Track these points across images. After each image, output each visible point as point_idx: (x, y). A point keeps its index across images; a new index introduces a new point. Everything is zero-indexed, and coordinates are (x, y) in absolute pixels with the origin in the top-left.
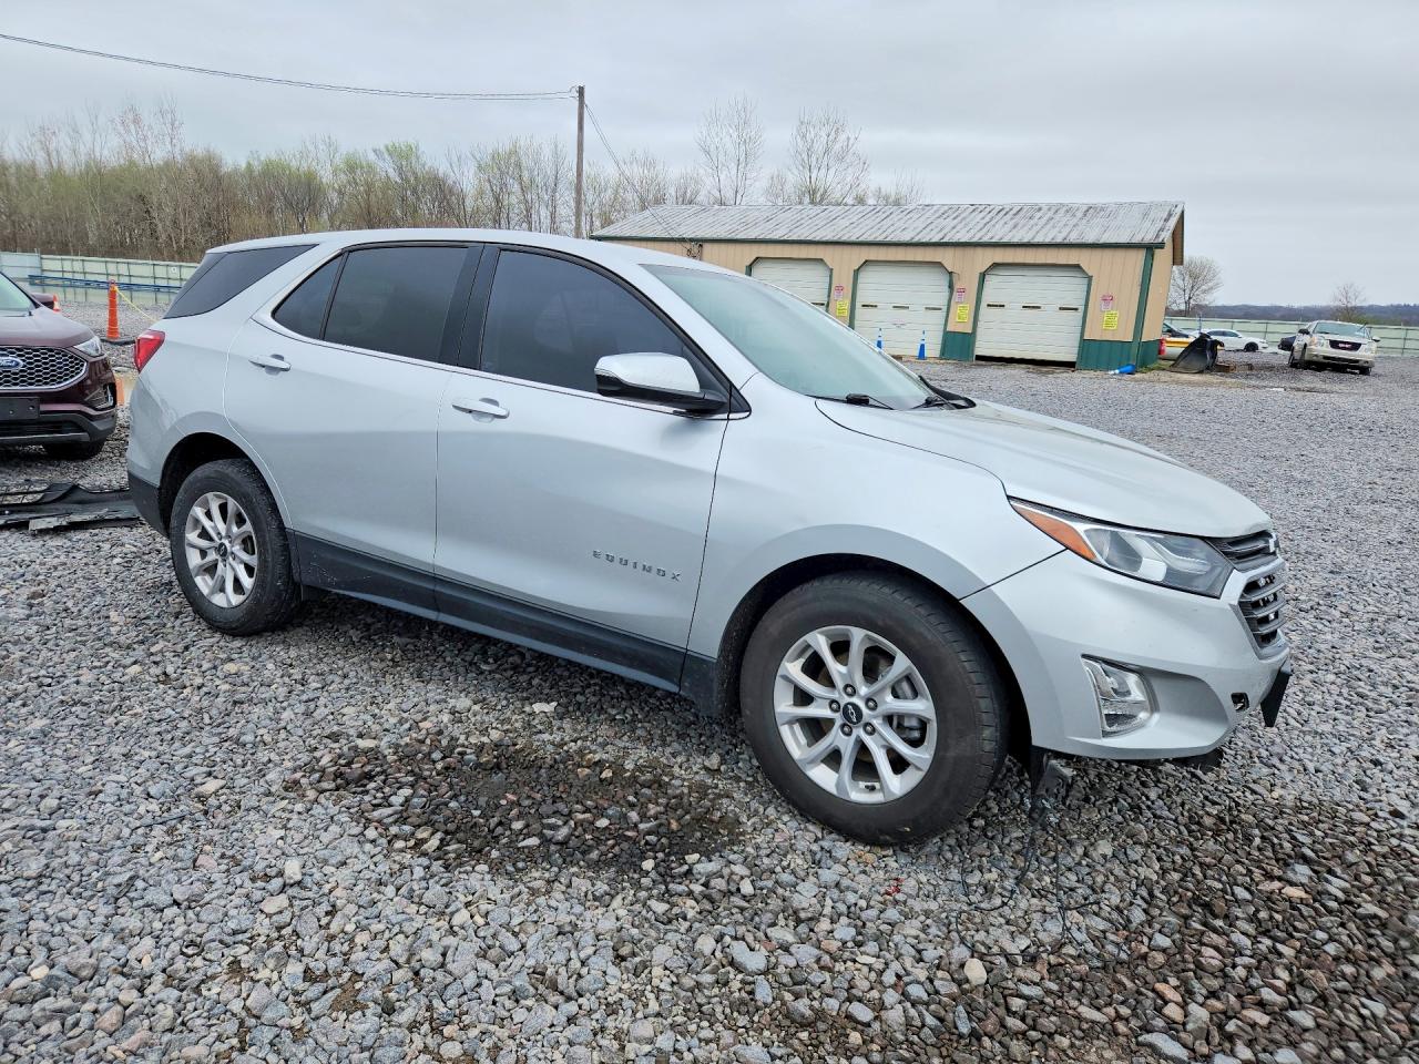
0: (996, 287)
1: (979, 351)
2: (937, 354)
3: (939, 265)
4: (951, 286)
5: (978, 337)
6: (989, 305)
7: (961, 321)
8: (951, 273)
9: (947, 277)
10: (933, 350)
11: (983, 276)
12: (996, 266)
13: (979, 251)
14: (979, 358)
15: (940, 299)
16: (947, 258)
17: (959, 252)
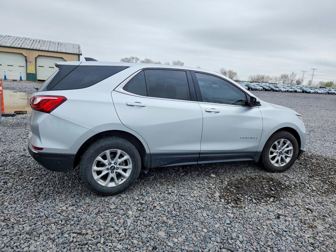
0: (41, 62)
1: (38, 79)
2: (25, 79)
3: (22, 54)
4: (26, 60)
5: (37, 75)
6: (39, 66)
7: (31, 70)
8: (26, 57)
9: (25, 58)
10: (24, 78)
11: (36, 58)
12: (39, 56)
13: (34, 51)
14: (39, 80)
15: (24, 63)
16: (24, 52)
17: (27, 51)
